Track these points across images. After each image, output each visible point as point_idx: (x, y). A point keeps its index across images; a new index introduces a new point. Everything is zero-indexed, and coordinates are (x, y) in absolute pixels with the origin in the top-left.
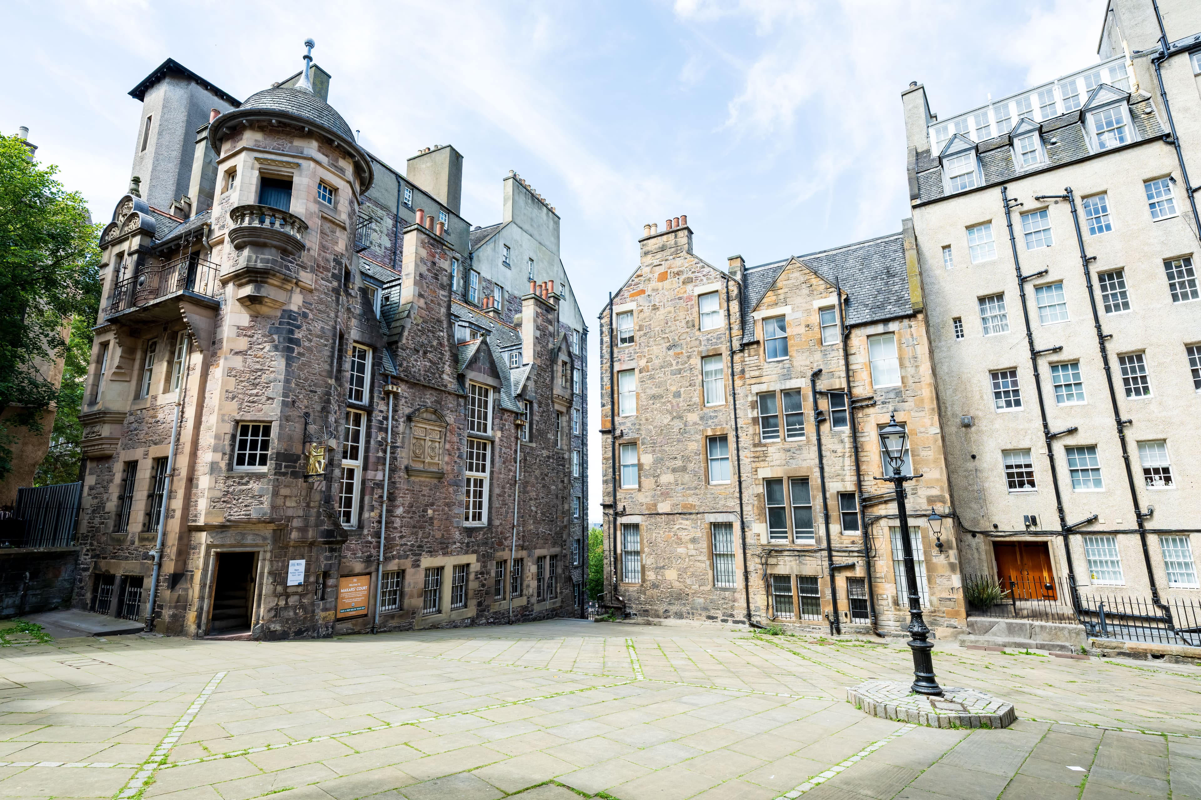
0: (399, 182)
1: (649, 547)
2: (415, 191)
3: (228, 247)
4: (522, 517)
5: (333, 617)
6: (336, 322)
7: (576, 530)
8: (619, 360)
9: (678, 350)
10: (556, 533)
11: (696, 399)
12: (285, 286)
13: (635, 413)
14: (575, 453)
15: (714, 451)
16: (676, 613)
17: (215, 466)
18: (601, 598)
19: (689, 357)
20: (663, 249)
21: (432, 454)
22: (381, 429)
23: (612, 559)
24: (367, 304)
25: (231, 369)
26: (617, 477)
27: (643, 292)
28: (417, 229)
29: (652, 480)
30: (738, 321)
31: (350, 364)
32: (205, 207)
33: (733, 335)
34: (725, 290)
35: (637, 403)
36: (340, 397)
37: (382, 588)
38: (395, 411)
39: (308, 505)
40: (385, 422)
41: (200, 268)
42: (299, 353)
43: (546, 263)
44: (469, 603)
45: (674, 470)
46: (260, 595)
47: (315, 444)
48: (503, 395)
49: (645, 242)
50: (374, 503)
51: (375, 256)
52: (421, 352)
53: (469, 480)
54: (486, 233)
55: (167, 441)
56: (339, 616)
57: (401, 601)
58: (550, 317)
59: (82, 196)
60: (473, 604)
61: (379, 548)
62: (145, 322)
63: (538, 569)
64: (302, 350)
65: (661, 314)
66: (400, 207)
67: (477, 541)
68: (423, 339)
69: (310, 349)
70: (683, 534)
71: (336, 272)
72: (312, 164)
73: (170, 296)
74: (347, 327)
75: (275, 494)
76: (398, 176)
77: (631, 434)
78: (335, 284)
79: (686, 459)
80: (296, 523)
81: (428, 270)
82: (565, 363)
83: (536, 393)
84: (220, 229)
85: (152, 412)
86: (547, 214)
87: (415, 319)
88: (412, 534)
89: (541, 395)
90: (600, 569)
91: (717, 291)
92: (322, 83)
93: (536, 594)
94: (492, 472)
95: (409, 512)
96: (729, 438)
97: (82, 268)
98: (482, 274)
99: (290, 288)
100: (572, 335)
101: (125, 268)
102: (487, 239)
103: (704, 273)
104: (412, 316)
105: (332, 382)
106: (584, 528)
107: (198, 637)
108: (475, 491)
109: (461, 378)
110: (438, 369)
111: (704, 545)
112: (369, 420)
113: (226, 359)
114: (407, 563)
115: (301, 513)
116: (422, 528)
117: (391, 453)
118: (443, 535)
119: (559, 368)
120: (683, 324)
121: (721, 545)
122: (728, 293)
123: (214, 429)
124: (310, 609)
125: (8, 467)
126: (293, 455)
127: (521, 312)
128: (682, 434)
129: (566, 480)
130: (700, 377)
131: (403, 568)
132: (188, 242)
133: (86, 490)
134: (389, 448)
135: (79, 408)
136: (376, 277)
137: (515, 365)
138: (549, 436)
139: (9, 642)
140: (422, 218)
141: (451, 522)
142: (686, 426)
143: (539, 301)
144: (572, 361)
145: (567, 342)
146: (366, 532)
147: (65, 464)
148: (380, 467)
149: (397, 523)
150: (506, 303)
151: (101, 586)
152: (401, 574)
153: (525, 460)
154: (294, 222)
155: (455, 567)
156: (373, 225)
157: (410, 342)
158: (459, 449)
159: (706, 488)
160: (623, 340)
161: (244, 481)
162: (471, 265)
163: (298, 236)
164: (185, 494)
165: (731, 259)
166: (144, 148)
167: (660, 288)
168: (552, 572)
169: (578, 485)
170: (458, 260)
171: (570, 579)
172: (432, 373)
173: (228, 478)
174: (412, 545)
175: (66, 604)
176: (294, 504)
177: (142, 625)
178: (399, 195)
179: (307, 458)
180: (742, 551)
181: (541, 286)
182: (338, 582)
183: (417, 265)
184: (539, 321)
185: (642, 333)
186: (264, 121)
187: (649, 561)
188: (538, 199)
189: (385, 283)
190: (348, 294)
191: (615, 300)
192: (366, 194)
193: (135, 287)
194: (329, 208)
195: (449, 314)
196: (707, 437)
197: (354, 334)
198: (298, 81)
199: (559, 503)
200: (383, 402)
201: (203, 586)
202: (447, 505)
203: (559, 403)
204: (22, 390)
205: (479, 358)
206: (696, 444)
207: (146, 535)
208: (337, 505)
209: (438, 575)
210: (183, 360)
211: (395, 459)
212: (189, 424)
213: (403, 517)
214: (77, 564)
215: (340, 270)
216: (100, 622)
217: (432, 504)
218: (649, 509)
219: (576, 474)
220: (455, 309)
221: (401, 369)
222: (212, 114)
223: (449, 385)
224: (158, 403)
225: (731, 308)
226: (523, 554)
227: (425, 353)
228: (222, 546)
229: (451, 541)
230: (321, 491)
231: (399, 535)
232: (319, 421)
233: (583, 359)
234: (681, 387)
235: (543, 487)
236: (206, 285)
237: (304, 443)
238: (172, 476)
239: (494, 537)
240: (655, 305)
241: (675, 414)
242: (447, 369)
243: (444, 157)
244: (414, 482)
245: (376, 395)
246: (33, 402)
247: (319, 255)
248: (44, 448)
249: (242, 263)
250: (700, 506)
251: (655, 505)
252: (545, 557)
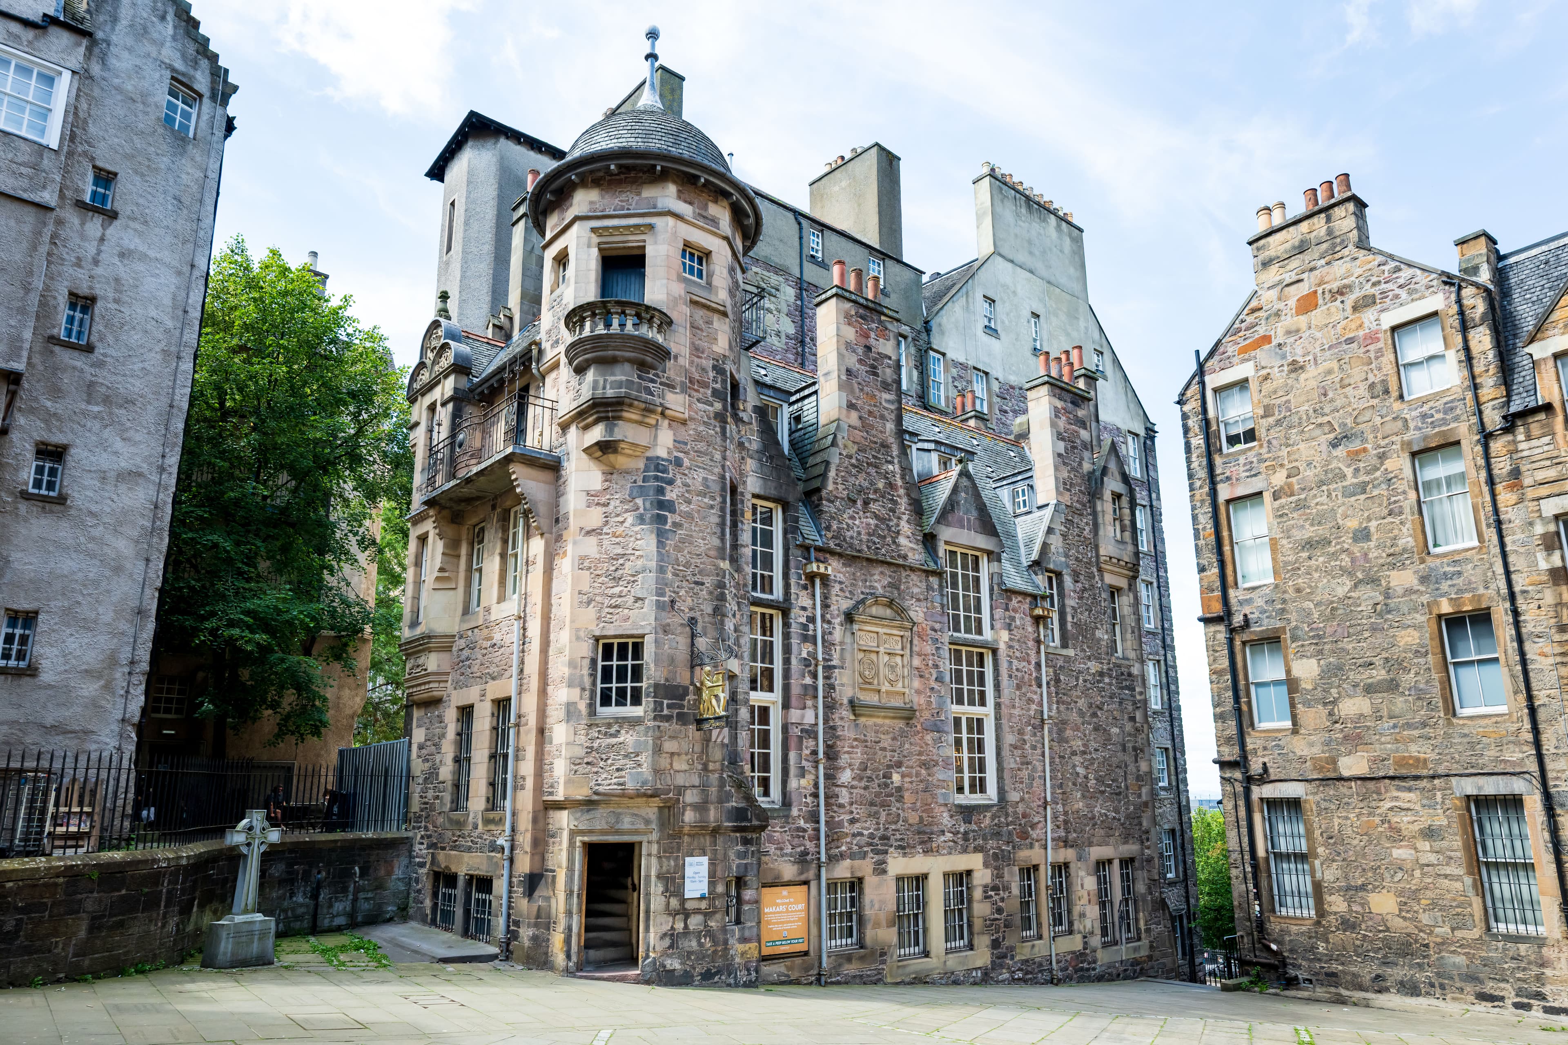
0: (799, 224)
1: (1326, 845)
2: (827, 233)
3: (565, 372)
4: (1061, 786)
5: (756, 954)
6: (723, 467)
7: (1167, 813)
8: (1228, 479)
9: (1356, 445)
10: (1127, 817)
11: (1407, 540)
12: (647, 420)
13: (1271, 580)
14: (1151, 664)
15: (1461, 645)
16: (1402, 983)
17: (572, 709)
18: (1230, 947)
19: (1382, 457)
20: (1302, 248)
21: (892, 677)
22: (805, 638)
23: (1249, 869)
24: (768, 431)
25: (583, 558)
26: (1245, 708)
27: (1266, 339)
28: (836, 295)
29: (1323, 711)
30: (1493, 369)
31: (750, 534)
32: (530, 317)
33: (1483, 399)
34: (1455, 308)
35: (1274, 560)
36: (738, 590)
37: (829, 908)
38: (826, 606)
39: (705, 768)
40: (811, 626)
41: (531, 409)
42: (675, 524)
43: (1063, 317)
44: (976, 942)
45: (1369, 690)
46: (648, 912)
47: (708, 668)
48: (1006, 565)
49: (1262, 242)
50: (804, 763)
51: (772, 352)
52: (859, 503)
53: (957, 721)
54: (950, 283)
55: (507, 674)
56: (766, 951)
57: (861, 932)
58: (1081, 413)
59: (381, 331)
60: (983, 942)
61: (818, 839)
62: (469, 500)
63: (1099, 883)
64: (677, 519)
65: (1310, 377)
66: (805, 263)
67: (980, 829)
68: (861, 480)
69: (689, 516)
70: (1403, 820)
71: (718, 386)
72: (670, 221)
73: (498, 457)
74: (741, 474)
75: (658, 750)
76: (797, 214)
77: (1266, 621)
78: (718, 406)
79: (1396, 665)
80: (691, 797)
81: (860, 361)
82: (1117, 497)
83: (1067, 556)
84: (552, 346)
85: (485, 631)
86: (1058, 227)
87: (845, 446)
88: (870, 816)
89: (1077, 559)
90: (1222, 886)
91: (1435, 314)
92: (673, 91)
93: (1098, 931)
94: (998, 706)
95: (861, 779)
96: (1494, 617)
97: (389, 435)
98: (950, 355)
99: (653, 422)
100: (1126, 443)
101: (439, 425)
102: (953, 291)
103: (1401, 281)
104: (840, 442)
105: (725, 565)
106: (1182, 809)
107: (568, 973)
108: (970, 741)
109: (929, 540)
110: (889, 528)
111: (1455, 843)
112: (786, 625)
113: (575, 543)
114: (865, 867)
115: (696, 781)
116: (885, 805)
117: (826, 678)
118: (921, 818)
119: (1106, 506)
120: (1363, 390)
121: (1498, 843)
122: (1461, 313)
123: (567, 652)
124: (721, 937)
125: (325, 719)
126: (677, 687)
127: (1025, 411)
128: (1381, 615)
129: (1139, 716)
130: (1412, 495)
131: (859, 875)
132: (515, 375)
133: (414, 748)
134: (820, 669)
135: (397, 633)
136: (778, 385)
137: (1023, 510)
138: (1099, 634)
139: (343, 964)
140: (842, 275)
141: (934, 796)
142: (1387, 596)
143: (1057, 387)
144: (1131, 492)
145: (1117, 456)
146: (795, 812)
147: (386, 714)
148: (809, 703)
149: (844, 797)
150: (996, 399)
151: (442, 890)
152: (856, 885)
153: (1058, 681)
154: (652, 317)
155: (946, 875)
156: (767, 303)
157: (840, 487)
158: (936, 666)
159: (1449, 723)
160: (1233, 440)
161: (612, 731)
162: (929, 343)
163: (660, 339)
164: (537, 753)
165: (1461, 243)
166: (449, 249)
167: (1304, 326)
168: (1127, 890)
169: (1161, 726)
170: (905, 337)
171: (1162, 904)
172: (879, 536)
173: (590, 726)
174: (872, 836)
175: (403, 914)
176: (685, 767)
177: (493, 950)
178: (801, 244)
179: (699, 691)
180: (1551, 857)
181: (1059, 359)
182: (759, 894)
183: (840, 356)
184: (1062, 423)
185: (1271, 420)
186: (599, 170)
187: (1329, 874)
188: (1038, 204)
189: (792, 394)
190: (738, 420)
191: (1209, 364)
192: (751, 254)
193: (452, 451)
194: (699, 285)
195: (901, 432)
196: (1440, 616)
197: (752, 484)
198: (640, 96)
199: (1129, 759)
200: (804, 593)
201: (569, 894)
202: (924, 764)
203: (1112, 572)
204: (333, 613)
205: (958, 503)
206: (1416, 634)
207: (492, 815)
208: (747, 768)
209: (918, 889)
210: (519, 550)
211: (832, 687)
212: (535, 646)
213: (852, 787)
214: (411, 857)
215: (724, 382)
216: (444, 942)
217: (899, 765)
218: (1321, 769)
219: (1156, 703)
220: (910, 422)
221: (830, 535)
222: (530, 177)
223: (910, 555)
224: (493, 617)
225: (1473, 344)
226: (1068, 854)
227: (866, 503)
228: (590, 832)
229: (935, 829)
230: (723, 745)
231: (848, 817)
232: (712, 632)
233: (1151, 485)
234: (1369, 519)
235: (1096, 729)
236: (541, 435)
237: (692, 667)
238: (517, 725)
239: (1012, 823)
240: (1294, 362)
241: (1360, 575)
242: (905, 527)
243: (870, 164)
244: (865, 726)
245: (793, 581)
246: (346, 629)
247: (691, 363)
248: (361, 692)
249: (586, 394)
250: (1439, 762)
251: (1334, 761)
252: (1110, 861)
